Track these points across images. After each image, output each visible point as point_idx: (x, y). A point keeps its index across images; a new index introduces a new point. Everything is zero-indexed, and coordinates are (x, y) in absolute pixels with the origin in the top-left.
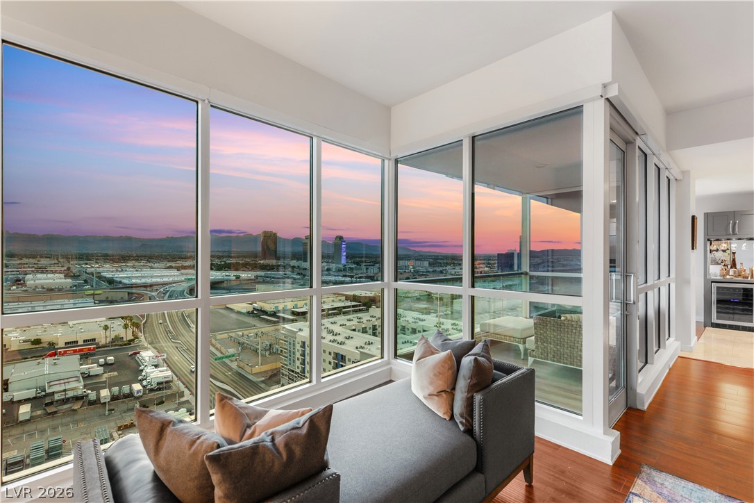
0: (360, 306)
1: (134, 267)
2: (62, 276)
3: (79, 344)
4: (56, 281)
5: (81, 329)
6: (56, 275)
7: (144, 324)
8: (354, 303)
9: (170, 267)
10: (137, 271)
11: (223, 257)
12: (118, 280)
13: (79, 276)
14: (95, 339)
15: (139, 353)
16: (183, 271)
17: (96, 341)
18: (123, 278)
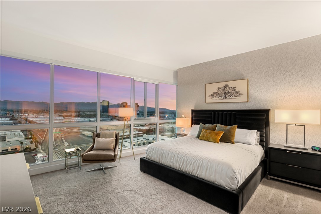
0: (142, 133)
1: (44, 115)
2: (8, 119)
3: (9, 151)
4: (5, 122)
5: (11, 144)
6: (6, 119)
7: (42, 141)
8: (139, 132)
9: (60, 116)
10: (45, 117)
11: (85, 111)
12: (35, 121)
13: (17, 119)
14: (17, 149)
15: (36, 155)
16: (66, 118)
17: (18, 149)
18: (37, 120)
